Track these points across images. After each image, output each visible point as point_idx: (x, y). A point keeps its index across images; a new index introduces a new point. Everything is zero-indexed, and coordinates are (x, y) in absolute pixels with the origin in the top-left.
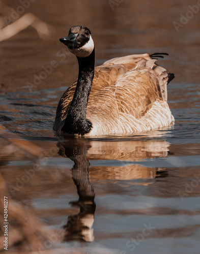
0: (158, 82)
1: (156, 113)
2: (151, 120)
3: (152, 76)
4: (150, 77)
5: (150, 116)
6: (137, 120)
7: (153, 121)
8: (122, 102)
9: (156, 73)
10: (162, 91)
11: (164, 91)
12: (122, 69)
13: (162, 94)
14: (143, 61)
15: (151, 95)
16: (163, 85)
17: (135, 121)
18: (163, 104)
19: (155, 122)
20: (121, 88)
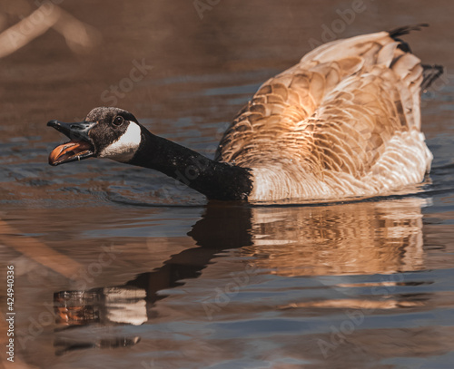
0: (397, 95)
1: (393, 160)
2: (384, 175)
3: (387, 86)
4: (382, 90)
5: (381, 169)
6: (357, 181)
7: (388, 178)
8: (326, 152)
9: (395, 76)
10: (406, 110)
11: (411, 110)
12: (333, 72)
13: (408, 117)
14: (375, 48)
15: (382, 126)
16: (410, 99)
17: (355, 184)
18: (408, 138)
19: (393, 179)
20: (323, 123)
